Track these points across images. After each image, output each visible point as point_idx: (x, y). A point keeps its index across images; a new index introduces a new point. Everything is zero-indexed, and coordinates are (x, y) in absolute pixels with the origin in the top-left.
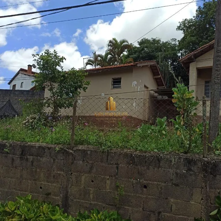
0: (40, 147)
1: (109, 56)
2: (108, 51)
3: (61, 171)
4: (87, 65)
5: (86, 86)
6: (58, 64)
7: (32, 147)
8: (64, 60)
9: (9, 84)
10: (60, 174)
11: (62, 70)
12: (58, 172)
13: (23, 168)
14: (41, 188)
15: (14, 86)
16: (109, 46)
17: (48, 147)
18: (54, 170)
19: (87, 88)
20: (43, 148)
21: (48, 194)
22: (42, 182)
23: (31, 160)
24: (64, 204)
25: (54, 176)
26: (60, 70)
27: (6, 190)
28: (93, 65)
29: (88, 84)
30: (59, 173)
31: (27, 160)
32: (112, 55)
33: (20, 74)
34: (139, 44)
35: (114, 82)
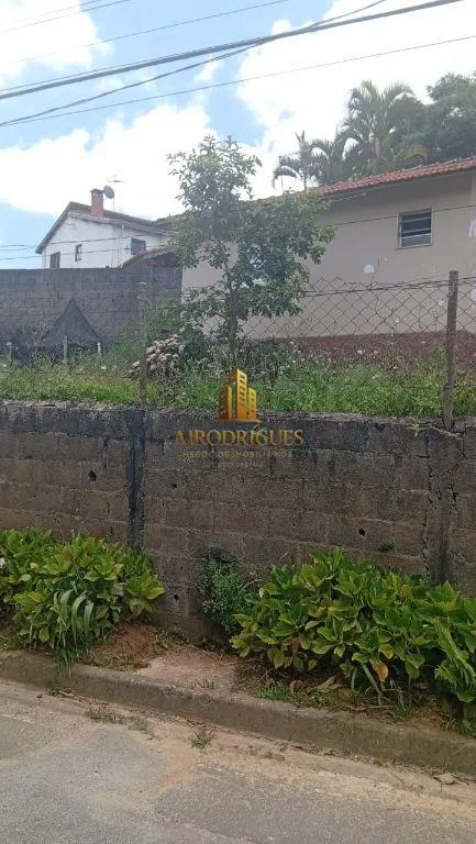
0: (350, 425)
1: (351, 143)
2: (345, 124)
3: (422, 487)
4: (276, 177)
5: (322, 244)
6: (240, 181)
7: (327, 423)
8: (256, 167)
9: (40, 250)
10: (418, 497)
11: (251, 197)
12: (413, 491)
13: (304, 482)
14: (362, 532)
15: (55, 258)
16: (351, 107)
17: (376, 425)
18: (398, 488)
19: (323, 250)
20: (363, 427)
21: (386, 548)
22: (366, 518)
23: (328, 458)
24: (436, 575)
25: (400, 502)
26: (244, 197)
27: (260, 538)
28: (298, 176)
29: (328, 236)
30: (415, 495)
31: (315, 458)
32: (357, 138)
33: (69, 221)
34: (432, 96)
35: (405, 226)
